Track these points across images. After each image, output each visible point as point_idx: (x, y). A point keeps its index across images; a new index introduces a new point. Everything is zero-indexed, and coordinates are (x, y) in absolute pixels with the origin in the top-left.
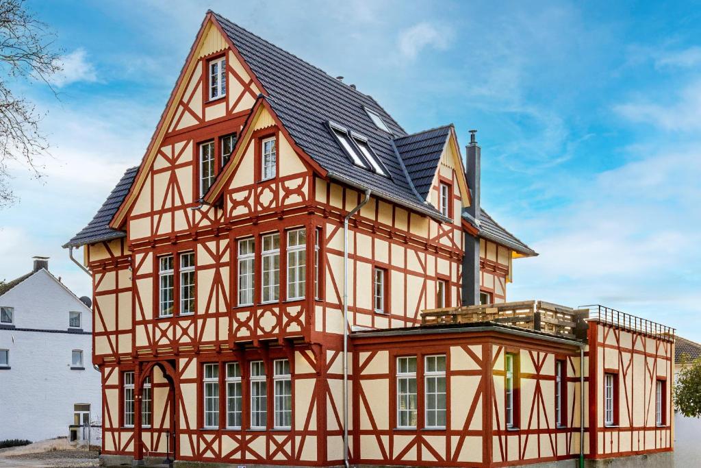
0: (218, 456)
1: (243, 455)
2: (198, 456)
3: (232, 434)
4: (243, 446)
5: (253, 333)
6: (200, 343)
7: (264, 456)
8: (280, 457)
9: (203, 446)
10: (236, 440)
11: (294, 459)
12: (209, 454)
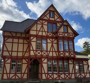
0: (53, 78)
1: (59, 78)
2: (47, 79)
3: (56, 74)
4: (59, 76)
5: (64, 56)
6: (48, 56)
7: (64, 78)
8: (67, 78)
9: (49, 76)
10: (57, 75)
11: (70, 78)
12: (50, 78)
